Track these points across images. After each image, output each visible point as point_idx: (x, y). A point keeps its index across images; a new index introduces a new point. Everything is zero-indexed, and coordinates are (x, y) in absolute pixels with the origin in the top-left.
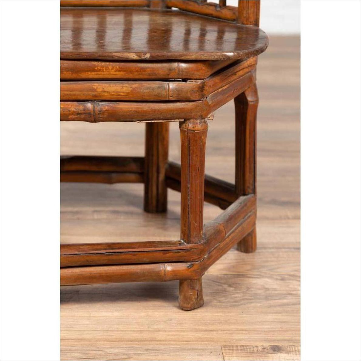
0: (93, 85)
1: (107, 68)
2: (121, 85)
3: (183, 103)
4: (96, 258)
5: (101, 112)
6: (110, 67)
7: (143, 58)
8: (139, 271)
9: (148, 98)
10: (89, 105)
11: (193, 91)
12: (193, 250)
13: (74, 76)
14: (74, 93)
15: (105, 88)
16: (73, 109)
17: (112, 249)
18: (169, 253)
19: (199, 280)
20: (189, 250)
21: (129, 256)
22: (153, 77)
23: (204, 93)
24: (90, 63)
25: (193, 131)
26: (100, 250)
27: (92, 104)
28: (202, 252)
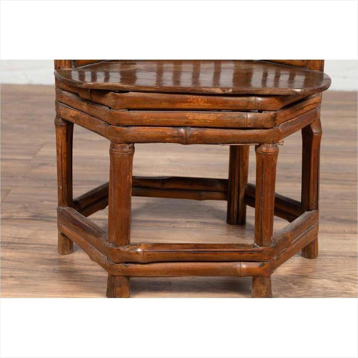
0: (186, 114)
1: (197, 101)
2: (208, 114)
3: (259, 130)
4: (184, 255)
5: (192, 136)
6: (200, 100)
7: (226, 92)
8: (219, 267)
9: (229, 125)
10: (182, 130)
11: (267, 121)
12: (264, 252)
13: (171, 106)
14: (170, 120)
15: (195, 116)
16: (169, 133)
17: (198, 248)
18: (244, 253)
19: (269, 277)
20: (261, 252)
21: (210, 255)
22: (234, 108)
23: (276, 122)
24: (183, 96)
25: (267, 153)
26: (188, 248)
27: (184, 129)
28: (272, 254)
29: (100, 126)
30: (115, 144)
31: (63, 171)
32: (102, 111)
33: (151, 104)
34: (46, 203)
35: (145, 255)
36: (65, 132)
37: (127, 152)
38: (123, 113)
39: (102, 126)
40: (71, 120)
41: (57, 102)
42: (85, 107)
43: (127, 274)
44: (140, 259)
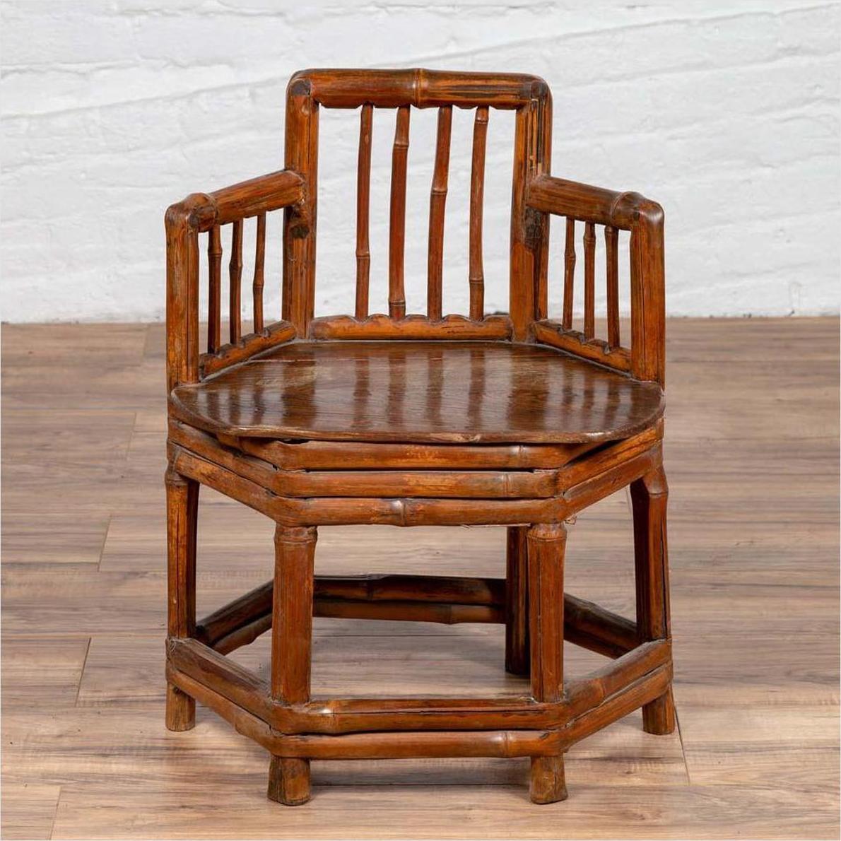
0: (403, 476)
1: (423, 454)
2: (442, 477)
3: (528, 502)
4: (406, 719)
5: (415, 513)
6: (427, 453)
7: (471, 440)
8: (469, 740)
9: (476, 494)
10: (398, 504)
11: (541, 485)
12: (546, 712)
13: (379, 464)
14: (378, 487)
15: (420, 481)
16: (376, 509)
17: (430, 706)
18: (512, 715)
19: (559, 757)
20: (540, 711)
21: (453, 718)
22: (487, 466)
23: (558, 486)
24: (399, 447)
25: (545, 539)
26: (411, 707)
27: (402, 502)
28: (562, 715)
29: (257, 496)
30: (285, 528)
31: (180, 570)
32: (261, 470)
33: (345, 460)
35: (337, 720)
36: (186, 497)
37: (306, 541)
38: (298, 476)
39: (262, 496)
40: (200, 478)
41: (170, 443)
42: (229, 460)
43: (305, 754)
44: (327, 727)
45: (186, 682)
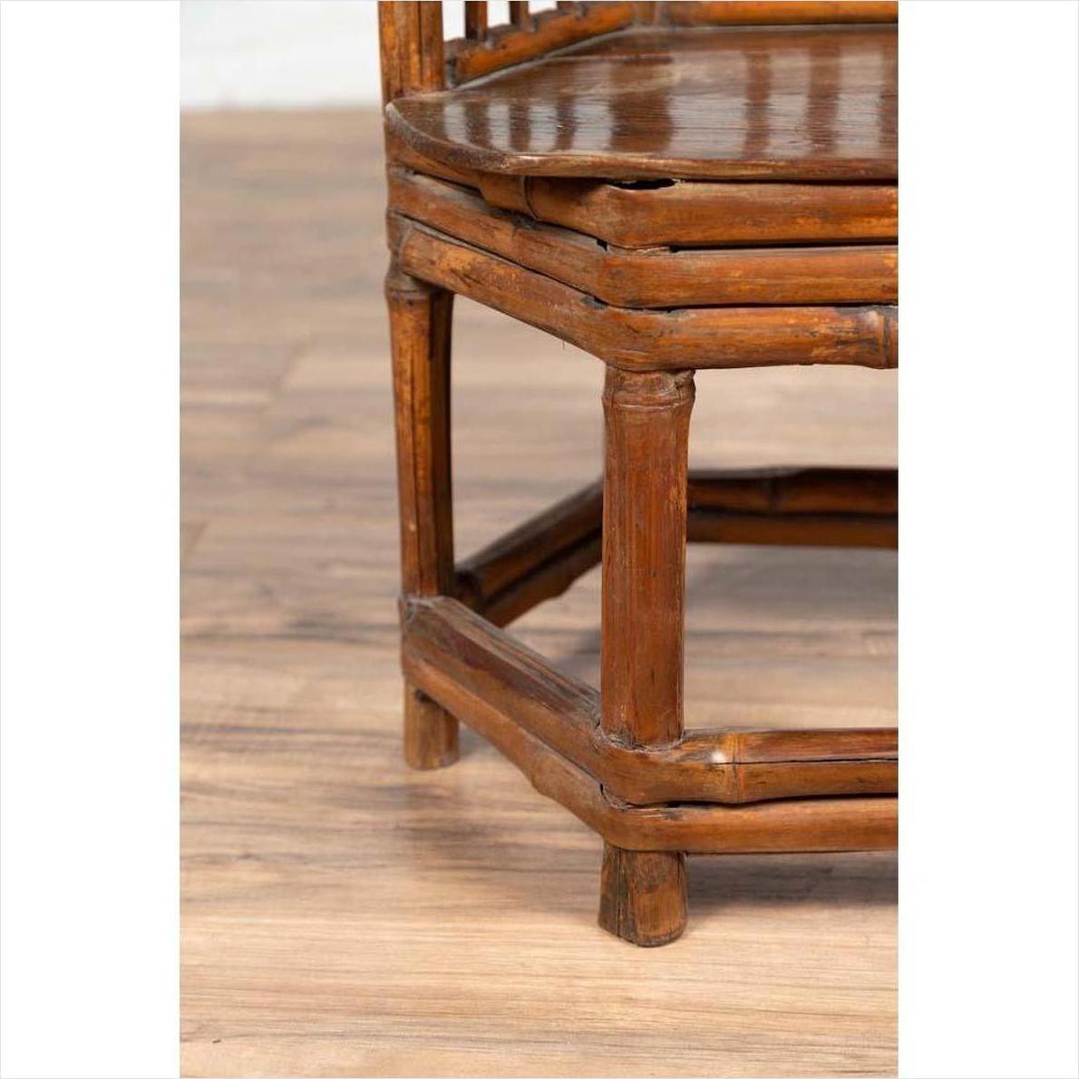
0: (884, 258)
10: (873, 317)
13: (829, 231)
14: (827, 280)
16: (823, 329)
24: (874, 191)
27: (879, 314)
29: (566, 311)
30: (624, 374)
31: (420, 466)
32: (573, 254)
33: (756, 224)
34: (339, 572)
35: (741, 775)
36: (426, 323)
37: (670, 403)
38: (654, 259)
39: (573, 308)
40: (449, 282)
41: (393, 215)
42: (505, 237)
43: (675, 846)
44: (722, 790)
45: (439, 682)
